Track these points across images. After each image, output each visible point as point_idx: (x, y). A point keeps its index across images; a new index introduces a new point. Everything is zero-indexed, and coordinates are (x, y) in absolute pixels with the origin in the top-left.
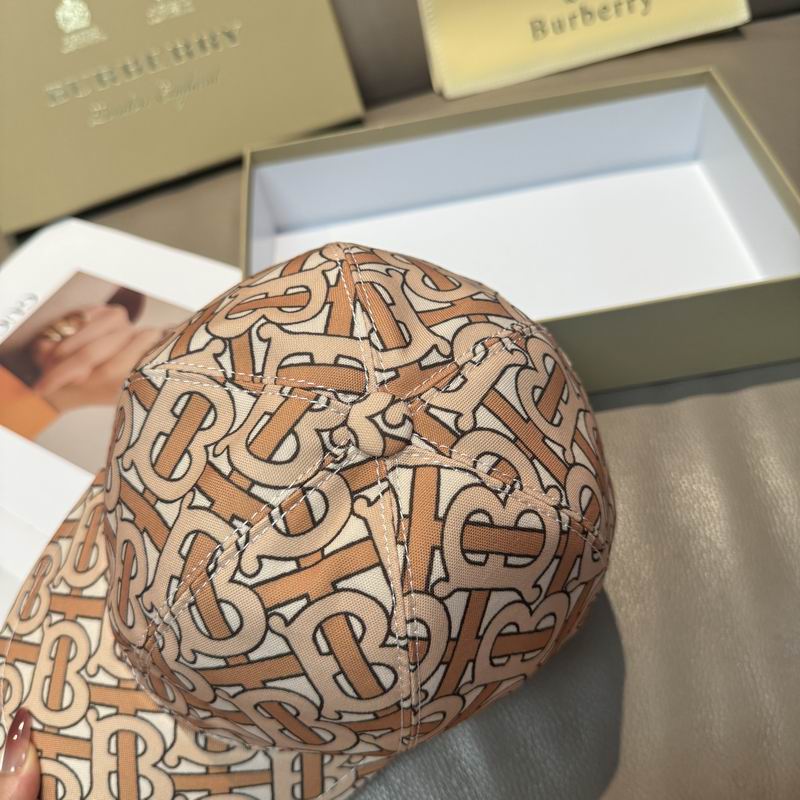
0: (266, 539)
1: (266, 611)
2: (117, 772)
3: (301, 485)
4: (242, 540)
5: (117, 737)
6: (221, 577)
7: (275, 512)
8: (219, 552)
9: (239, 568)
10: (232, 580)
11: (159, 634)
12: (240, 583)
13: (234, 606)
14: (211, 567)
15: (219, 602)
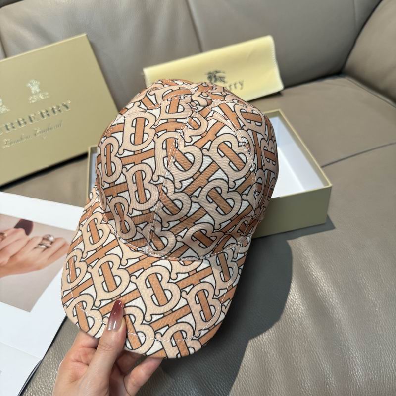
0: (188, 132)
1: (200, 149)
2: (154, 294)
3: (190, 117)
4: (182, 134)
5: (148, 280)
6: (181, 147)
7: (187, 124)
8: (177, 140)
9: (185, 142)
10: (185, 146)
11: (164, 186)
12: (188, 145)
13: (190, 153)
14: (176, 145)
15: (184, 155)
